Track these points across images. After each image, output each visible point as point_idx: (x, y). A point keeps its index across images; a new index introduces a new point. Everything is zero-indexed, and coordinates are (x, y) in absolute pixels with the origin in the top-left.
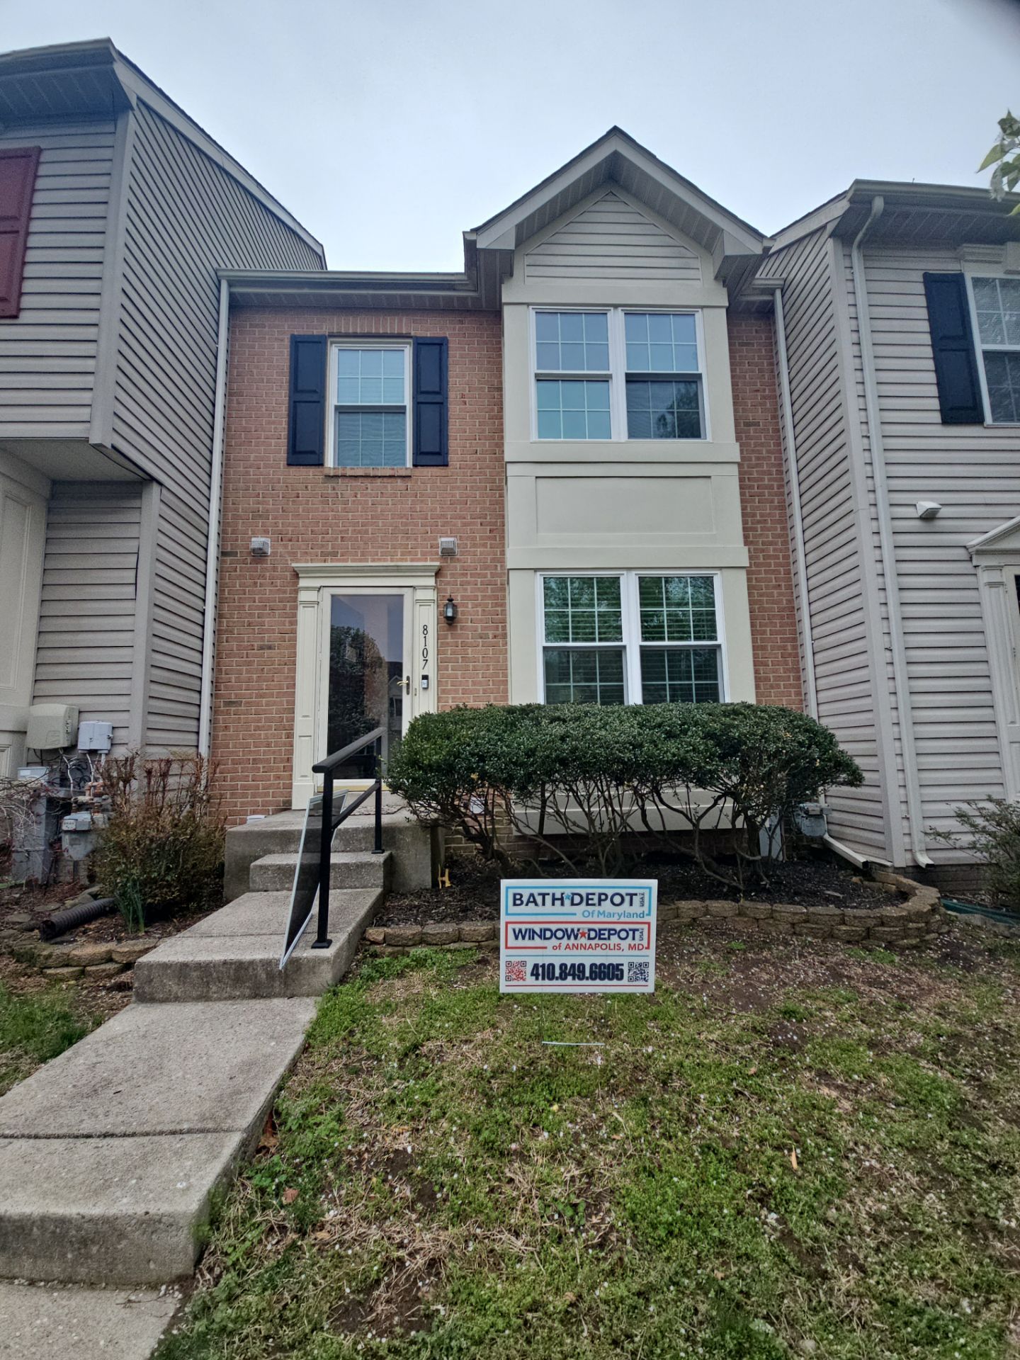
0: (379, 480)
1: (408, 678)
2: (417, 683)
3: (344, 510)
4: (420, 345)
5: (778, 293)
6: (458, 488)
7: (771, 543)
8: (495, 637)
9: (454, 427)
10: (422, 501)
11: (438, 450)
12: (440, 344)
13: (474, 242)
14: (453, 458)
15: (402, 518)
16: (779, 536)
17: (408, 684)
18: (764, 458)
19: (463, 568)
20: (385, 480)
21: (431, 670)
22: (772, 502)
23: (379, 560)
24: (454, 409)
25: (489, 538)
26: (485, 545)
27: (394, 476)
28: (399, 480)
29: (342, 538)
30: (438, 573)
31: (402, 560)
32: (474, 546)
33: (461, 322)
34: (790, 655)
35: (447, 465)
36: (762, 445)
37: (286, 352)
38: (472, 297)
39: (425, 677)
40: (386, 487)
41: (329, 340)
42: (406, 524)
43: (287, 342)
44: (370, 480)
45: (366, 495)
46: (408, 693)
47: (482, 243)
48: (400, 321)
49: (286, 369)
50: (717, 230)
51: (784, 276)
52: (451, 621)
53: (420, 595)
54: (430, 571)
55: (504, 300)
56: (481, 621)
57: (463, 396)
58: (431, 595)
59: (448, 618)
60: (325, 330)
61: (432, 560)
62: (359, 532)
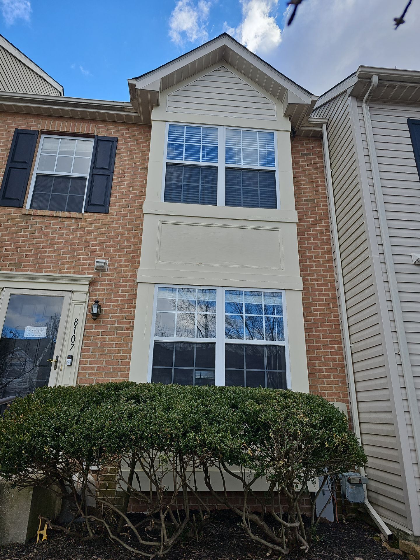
1: (57, 357)
2: (64, 361)
4: (99, 141)
5: (324, 126)
6: (113, 228)
8: (127, 329)
10: (87, 235)
11: (102, 204)
12: (113, 142)
13: (134, 85)
14: (113, 209)
15: (71, 245)
17: (56, 362)
19: (110, 280)
20: (64, 220)
21: (76, 352)
24: (117, 179)
27: (70, 218)
28: (73, 221)
29: (26, 255)
30: (92, 283)
31: (67, 272)
32: (120, 266)
35: (108, 213)
36: (316, 213)
37: (10, 139)
38: (135, 116)
39: (71, 357)
41: (41, 134)
43: (12, 133)
46: (55, 369)
47: (140, 85)
50: (284, 90)
51: (328, 117)
52: (96, 316)
53: (76, 297)
54: (86, 281)
55: (152, 119)
57: (123, 172)
60: (39, 128)
61: (88, 274)
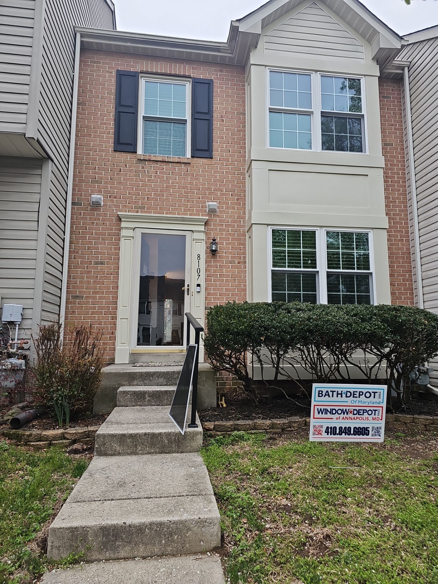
0: (171, 164)
1: (188, 286)
2: (194, 289)
3: (149, 180)
4: (196, 83)
5: (406, 69)
6: (218, 172)
7: (398, 215)
8: (239, 263)
9: (216, 134)
10: (197, 179)
11: (207, 149)
12: (209, 84)
13: (238, 27)
14: (216, 154)
15: (184, 188)
16: (403, 211)
17: (188, 289)
18: (395, 165)
19: (220, 221)
20: (175, 164)
21: (202, 281)
22: (399, 190)
23: (171, 213)
24: (216, 124)
25: (236, 204)
26: (234, 208)
27: (180, 163)
28: (183, 165)
29: (148, 198)
30: (206, 224)
31: (184, 214)
32: (228, 208)
33: (221, 71)
34: (407, 280)
35: (212, 158)
36: (394, 157)
37: (114, 80)
38: (229, 57)
39: (199, 285)
40: (175, 169)
41: (140, 75)
42: (187, 193)
43: (114, 74)
44: (165, 163)
45: (163, 173)
46: (188, 294)
47: (242, 28)
48: (185, 68)
49: (113, 91)
50: (376, 32)
51: (410, 60)
52: (214, 252)
53: (196, 236)
54: (202, 222)
55: (252, 61)
56: (231, 253)
57: (222, 117)
58: (203, 236)
59: (212, 251)
60: (138, 69)
61: (202, 215)
62: (159, 195)
